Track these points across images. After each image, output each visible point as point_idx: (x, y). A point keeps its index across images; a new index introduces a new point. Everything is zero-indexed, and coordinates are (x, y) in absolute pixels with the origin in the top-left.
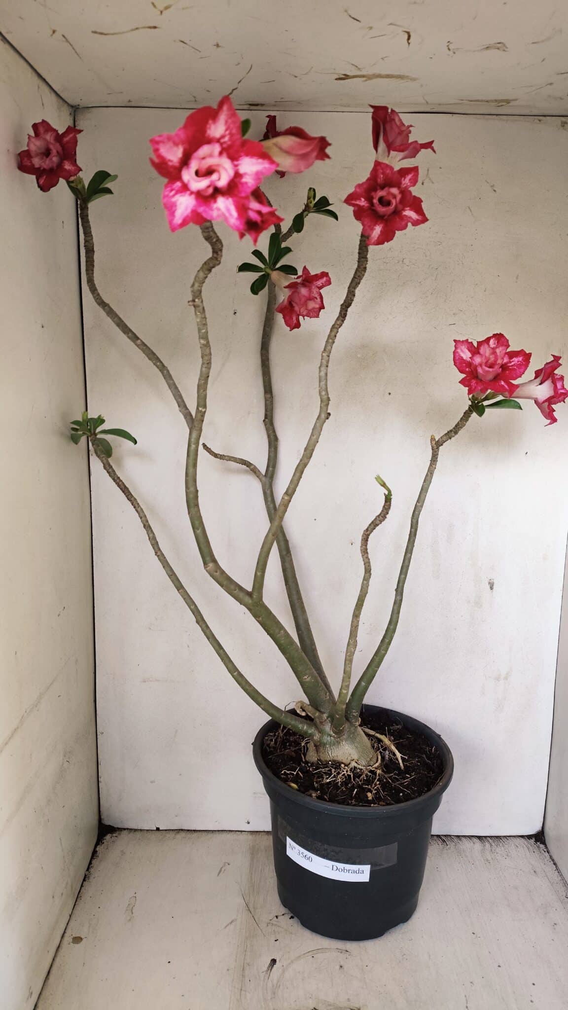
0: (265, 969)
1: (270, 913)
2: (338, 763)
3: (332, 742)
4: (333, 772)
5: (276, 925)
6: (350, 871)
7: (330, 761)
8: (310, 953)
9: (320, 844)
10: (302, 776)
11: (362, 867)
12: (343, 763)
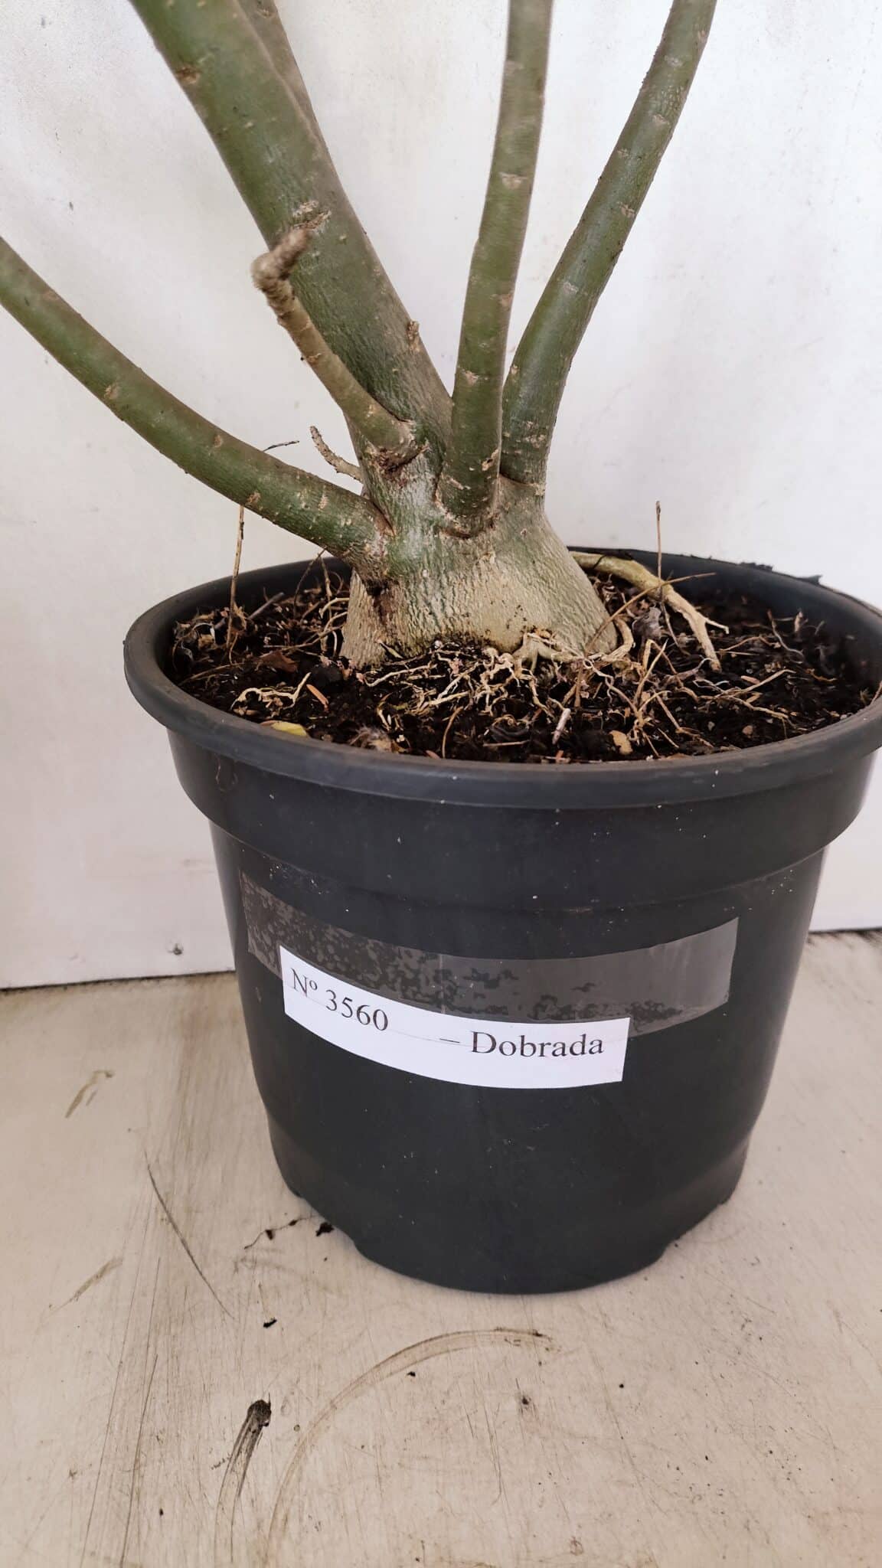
0: (226, 1448)
1: (246, 1221)
2: (471, 643)
3: (445, 554)
4: (455, 672)
5: (266, 1263)
6: (548, 1050)
7: (438, 637)
8: (400, 1362)
9: (417, 954)
10: (324, 700)
11: (594, 1029)
12: (489, 643)
